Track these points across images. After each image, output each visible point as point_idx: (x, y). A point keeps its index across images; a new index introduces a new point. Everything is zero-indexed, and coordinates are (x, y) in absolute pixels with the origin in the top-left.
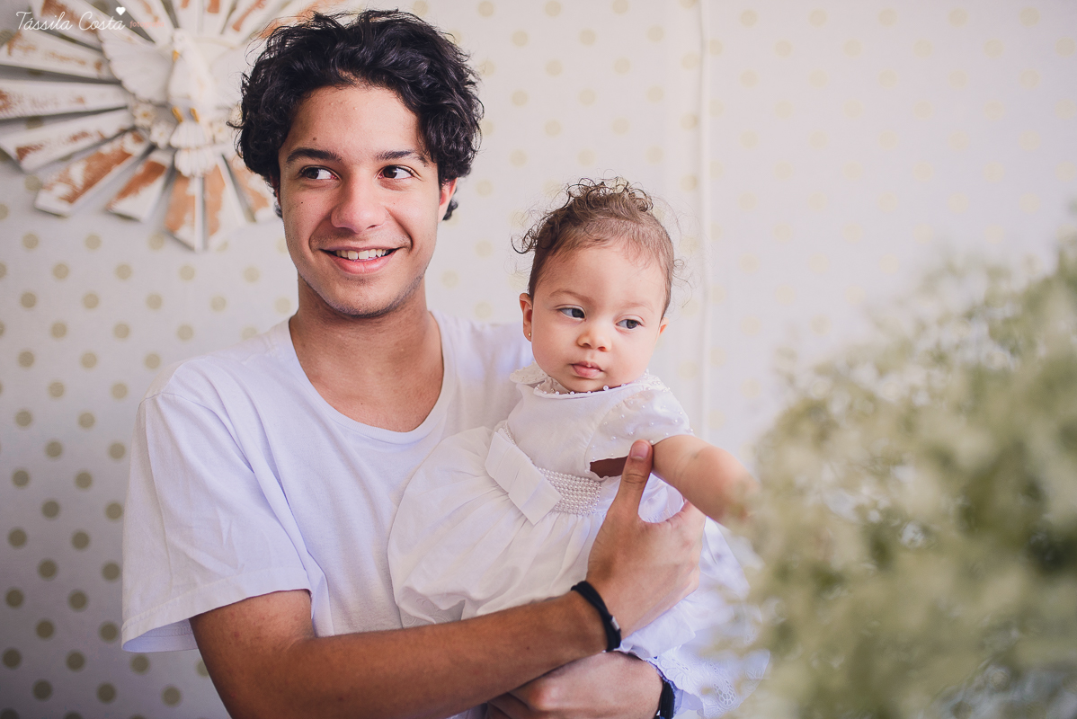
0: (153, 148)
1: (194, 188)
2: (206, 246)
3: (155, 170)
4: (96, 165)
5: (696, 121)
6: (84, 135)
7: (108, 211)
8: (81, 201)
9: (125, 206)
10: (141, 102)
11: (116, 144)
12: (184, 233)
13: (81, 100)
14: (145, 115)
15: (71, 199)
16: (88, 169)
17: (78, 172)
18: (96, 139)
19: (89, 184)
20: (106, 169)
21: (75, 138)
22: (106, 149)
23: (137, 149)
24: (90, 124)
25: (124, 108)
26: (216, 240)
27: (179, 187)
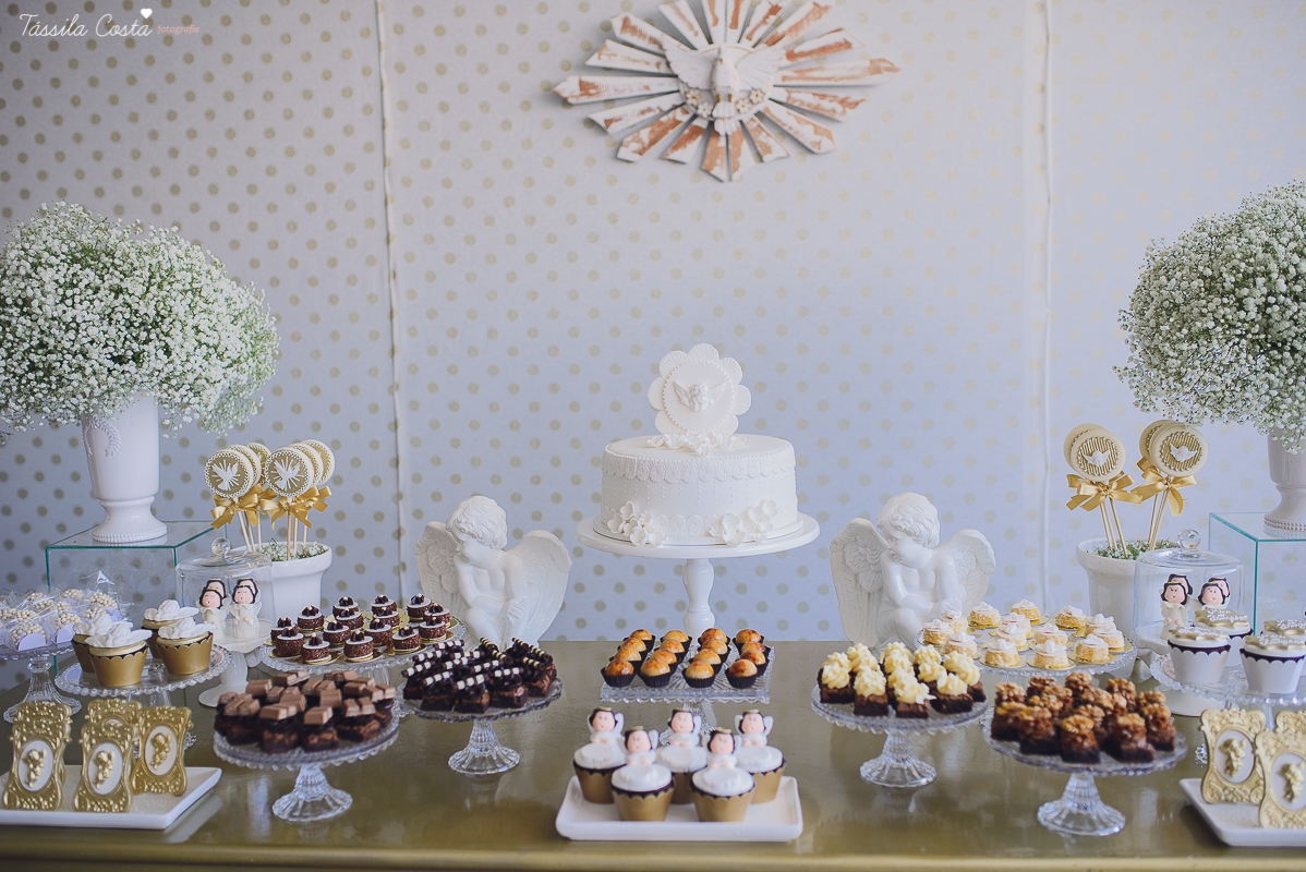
0: (695, 116)
1: (722, 142)
2: (730, 180)
3: (697, 131)
4: (657, 129)
5: (1043, 88)
6: (649, 110)
7: (663, 157)
8: (647, 153)
9: (676, 155)
10: (691, 88)
11: (671, 115)
12: (715, 171)
13: (647, 88)
14: (694, 98)
15: (641, 152)
16: (652, 131)
17: (645, 135)
18: (658, 112)
19: (653, 142)
20: (665, 132)
21: (643, 112)
22: (664, 119)
23: (685, 118)
24: (653, 103)
25: (678, 91)
26: (736, 176)
27: (713, 141)
